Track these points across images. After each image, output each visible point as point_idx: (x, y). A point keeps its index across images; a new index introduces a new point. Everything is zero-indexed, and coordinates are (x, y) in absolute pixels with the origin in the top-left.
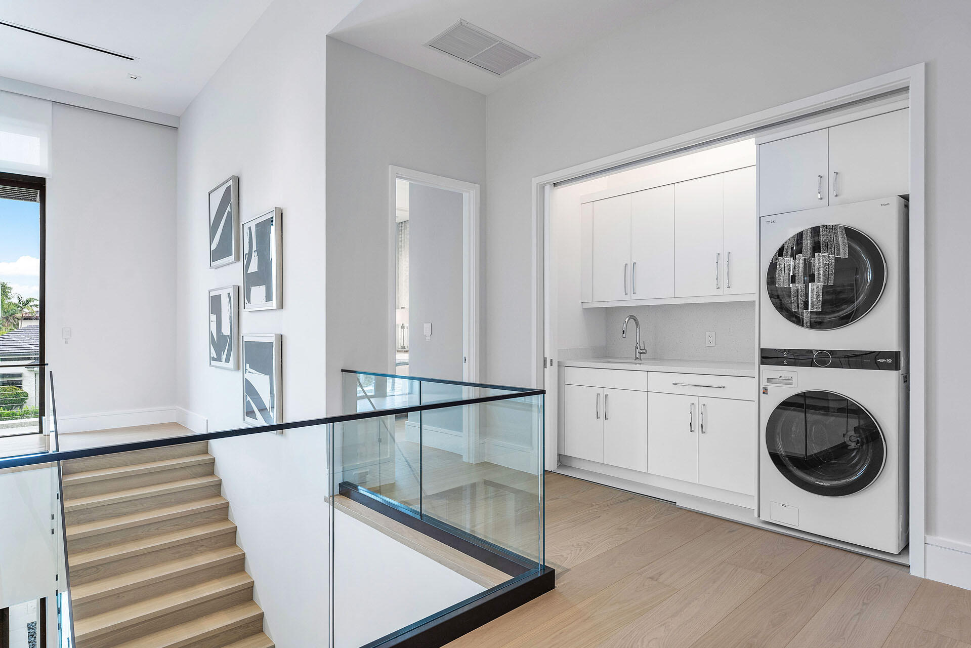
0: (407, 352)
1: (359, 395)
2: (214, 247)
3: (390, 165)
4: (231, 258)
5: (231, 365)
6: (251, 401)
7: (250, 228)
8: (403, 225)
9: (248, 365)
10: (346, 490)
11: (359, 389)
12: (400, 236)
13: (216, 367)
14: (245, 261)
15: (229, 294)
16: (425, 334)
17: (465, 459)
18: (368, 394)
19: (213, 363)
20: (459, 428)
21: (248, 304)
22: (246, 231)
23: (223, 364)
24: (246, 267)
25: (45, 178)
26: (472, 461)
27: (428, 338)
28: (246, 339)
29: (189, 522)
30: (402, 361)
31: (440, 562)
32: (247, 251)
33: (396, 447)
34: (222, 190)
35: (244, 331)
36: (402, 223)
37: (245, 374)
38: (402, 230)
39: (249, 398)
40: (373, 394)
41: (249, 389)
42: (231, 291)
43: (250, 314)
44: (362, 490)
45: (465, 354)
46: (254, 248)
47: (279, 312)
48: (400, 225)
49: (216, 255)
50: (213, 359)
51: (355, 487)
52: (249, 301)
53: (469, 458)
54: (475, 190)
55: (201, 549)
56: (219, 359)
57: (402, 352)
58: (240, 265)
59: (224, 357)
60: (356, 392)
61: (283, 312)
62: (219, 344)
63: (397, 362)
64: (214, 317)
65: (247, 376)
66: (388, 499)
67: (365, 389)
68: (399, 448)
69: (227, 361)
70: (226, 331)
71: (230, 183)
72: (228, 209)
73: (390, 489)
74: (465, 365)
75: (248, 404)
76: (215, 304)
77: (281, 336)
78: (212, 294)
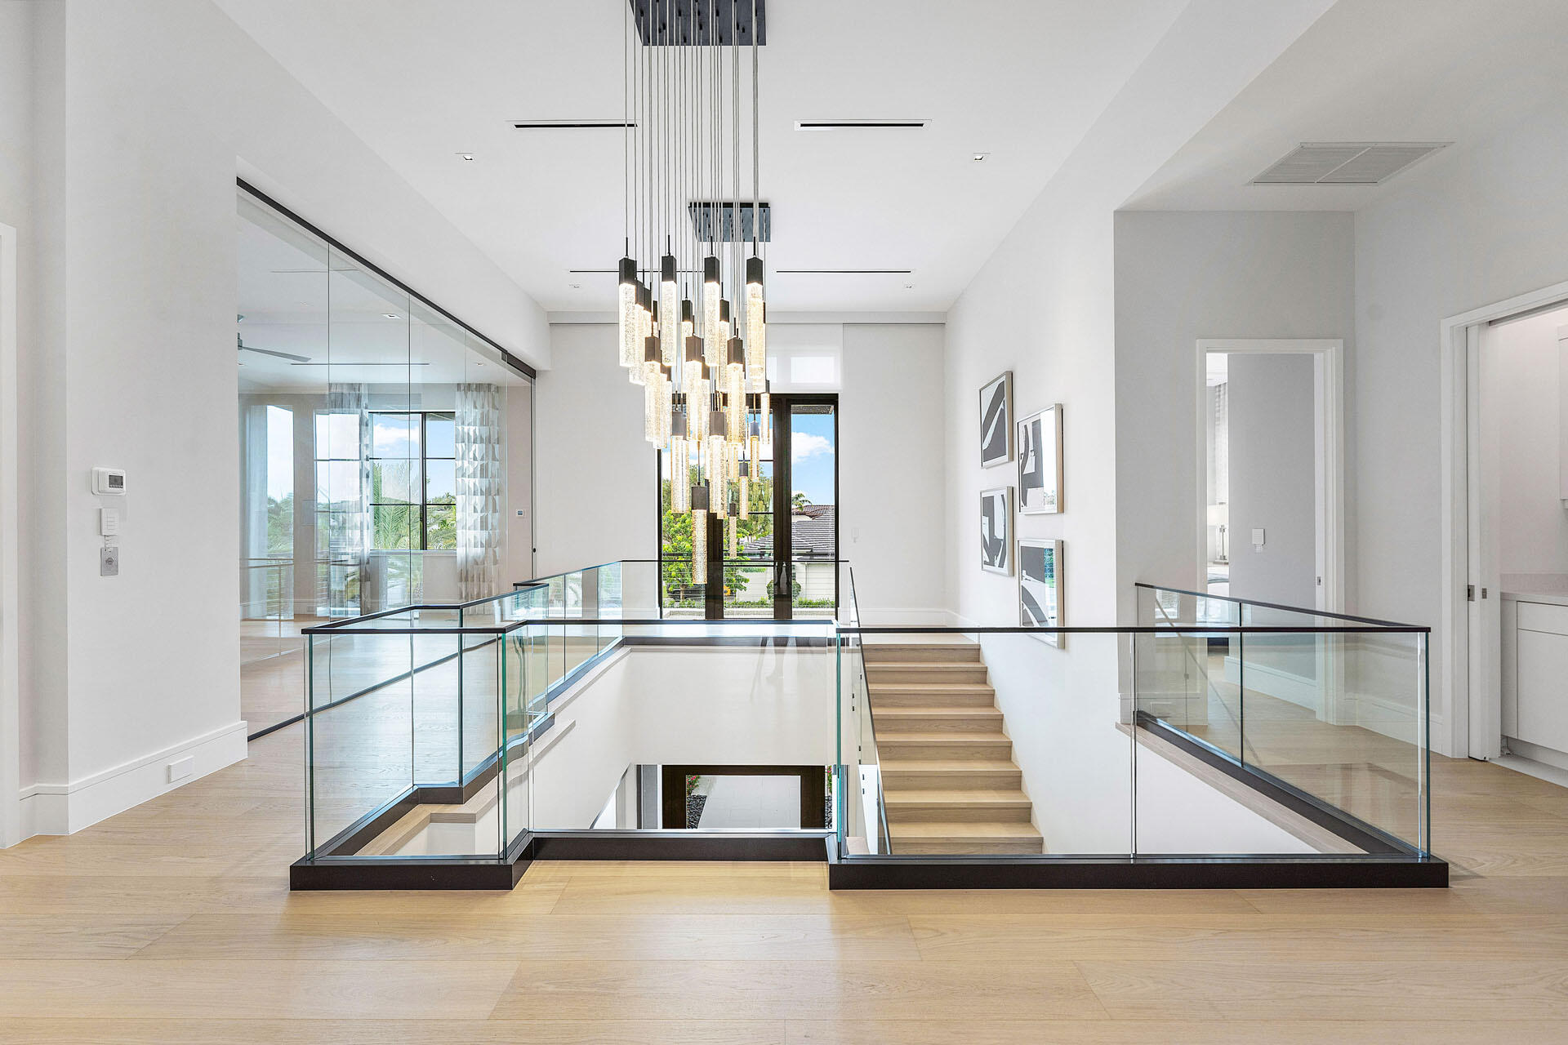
0: (1227, 564)
1: (1157, 617)
2: (985, 446)
3: (1198, 340)
4: (1005, 458)
5: (1005, 569)
6: (1028, 610)
7: (1026, 426)
8: (1222, 389)
9: (1024, 572)
10: (1143, 720)
11: (1158, 610)
12: (1217, 405)
13: (989, 572)
14: (1021, 461)
15: (1002, 496)
16: (1253, 543)
17: (1320, 716)
18: (1170, 617)
19: (985, 567)
20: (1311, 674)
21: (1025, 507)
22: (1022, 429)
23: (996, 568)
24: (1023, 467)
25: (837, 394)
26: (1332, 721)
27: (1259, 549)
28: (1022, 544)
29: (965, 727)
30: (1220, 577)
31: (1267, 819)
32: (1022, 450)
33: (1210, 687)
34: (995, 386)
35: (1019, 535)
36: (1220, 386)
37: (1021, 582)
38: (1219, 396)
39: (1025, 607)
40: (1176, 617)
41: (1026, 597)
42: (1005, 492)
43: (1027, 517)
44: (1161, 723)
45: (1319, 573)
46: (1031, 448)
47: (1060, 516)
48: (1217, 389)
49: (987, 455)
50: (986, 563)
51: (1154, 718)
52: (1025, 504)
53: (1326, 714)
54: (1334, 348)
55: (978, 755)
56: (992, 563)
57: (1221, 563)
58: (1015, 464)
59: (997, 562)
60: (1154, 613)
61: (1064, 516)
62: (994, 548)
63: (1209, 577)
64: (986, 520)
65: (1023, 583)
66: (1196, 738)
67: (1165, 610)
68: (1214, 689)
69: (1001, 565)
70: (999, 534)
71: (1003, 379)
72: (1001, 406)
73: (1202, 730)
74: (1319, 590)
75: (1025, 612)
76: (988, 506)
77: (1063, 542)
78: (984, 495)
